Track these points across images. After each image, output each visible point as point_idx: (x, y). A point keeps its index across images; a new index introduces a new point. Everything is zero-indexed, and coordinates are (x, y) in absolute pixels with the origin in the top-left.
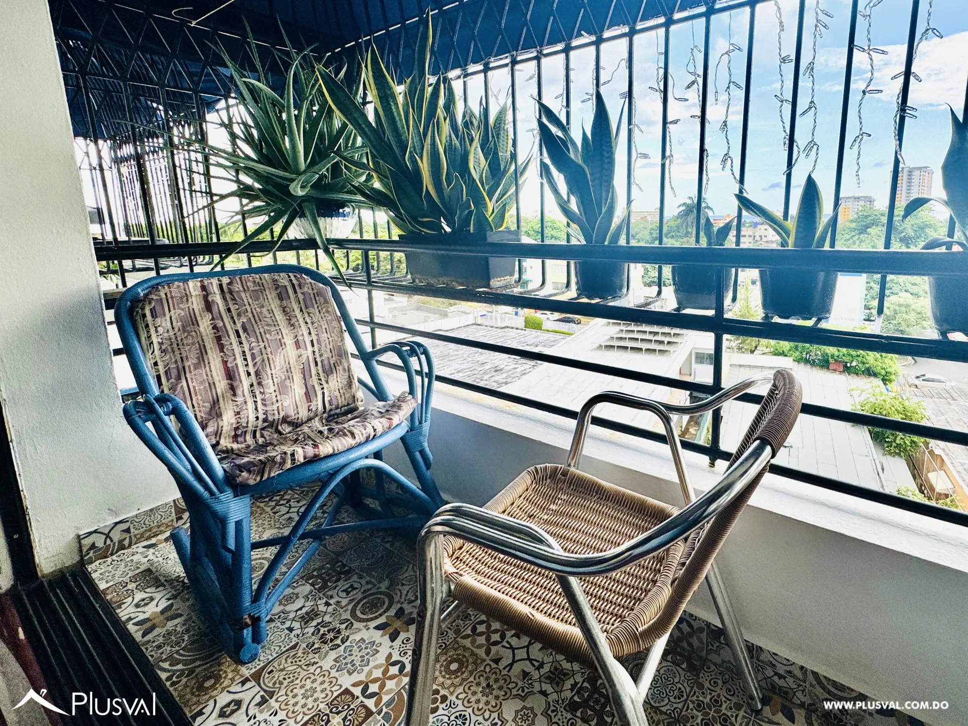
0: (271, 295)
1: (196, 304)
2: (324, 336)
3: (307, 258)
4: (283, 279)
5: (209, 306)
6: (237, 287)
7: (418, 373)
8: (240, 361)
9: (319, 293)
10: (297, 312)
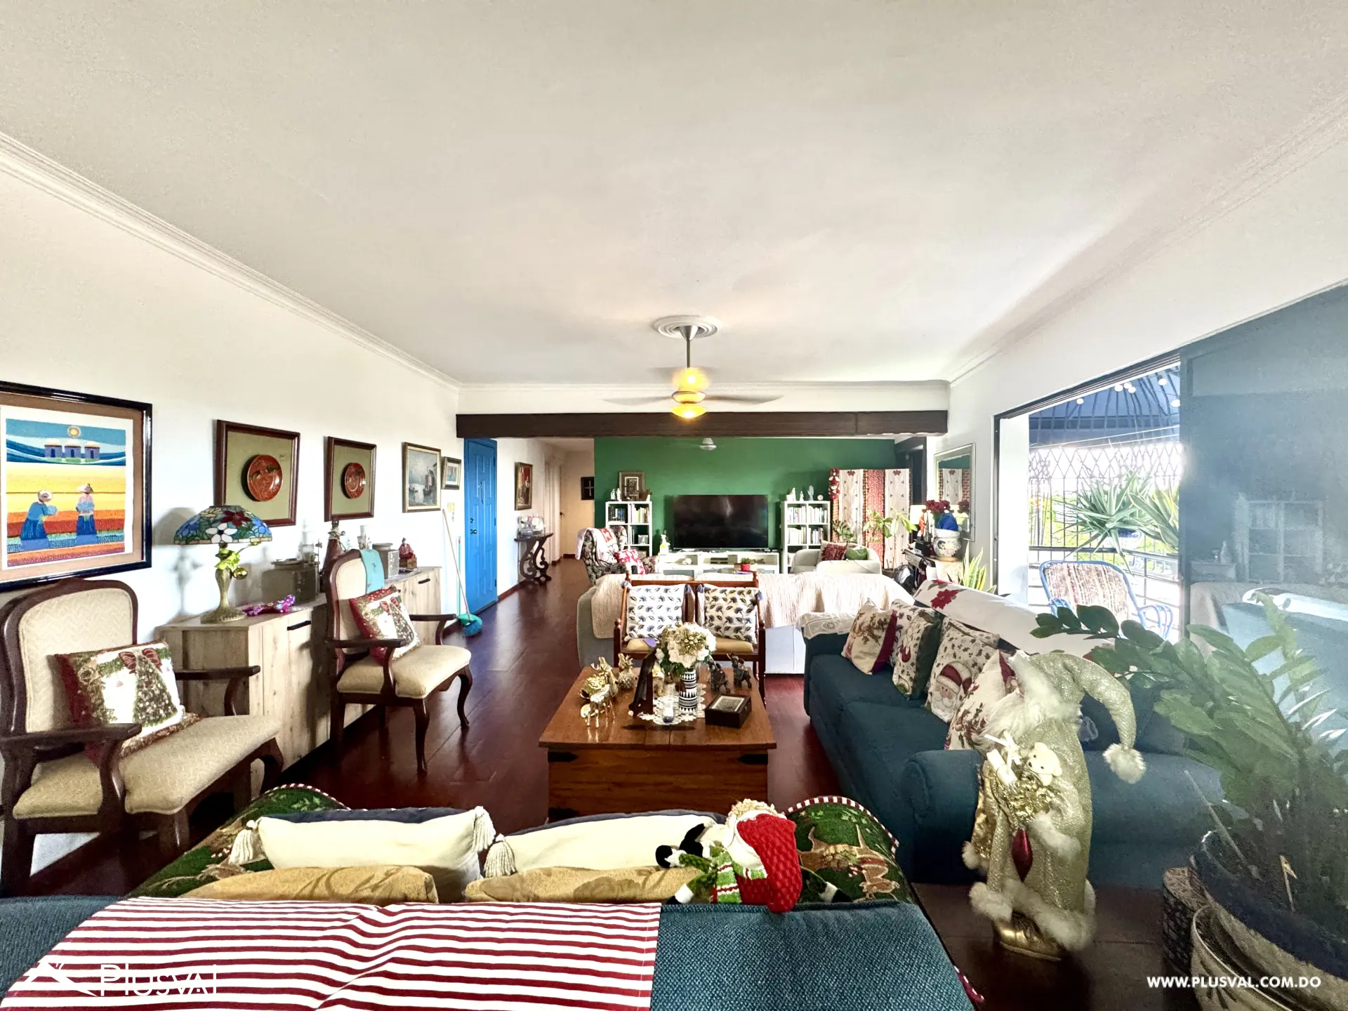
0: (1094, 573)
1: (1066, 573)
2: (1116, 596)
3: (1108, 557)
4: (1100, 567)
5: (1069, 574)
6: (1080, 568)
7: (1163, 625)
8: (1080, 596)
9: (1117, 576)
10: (1105, 583)
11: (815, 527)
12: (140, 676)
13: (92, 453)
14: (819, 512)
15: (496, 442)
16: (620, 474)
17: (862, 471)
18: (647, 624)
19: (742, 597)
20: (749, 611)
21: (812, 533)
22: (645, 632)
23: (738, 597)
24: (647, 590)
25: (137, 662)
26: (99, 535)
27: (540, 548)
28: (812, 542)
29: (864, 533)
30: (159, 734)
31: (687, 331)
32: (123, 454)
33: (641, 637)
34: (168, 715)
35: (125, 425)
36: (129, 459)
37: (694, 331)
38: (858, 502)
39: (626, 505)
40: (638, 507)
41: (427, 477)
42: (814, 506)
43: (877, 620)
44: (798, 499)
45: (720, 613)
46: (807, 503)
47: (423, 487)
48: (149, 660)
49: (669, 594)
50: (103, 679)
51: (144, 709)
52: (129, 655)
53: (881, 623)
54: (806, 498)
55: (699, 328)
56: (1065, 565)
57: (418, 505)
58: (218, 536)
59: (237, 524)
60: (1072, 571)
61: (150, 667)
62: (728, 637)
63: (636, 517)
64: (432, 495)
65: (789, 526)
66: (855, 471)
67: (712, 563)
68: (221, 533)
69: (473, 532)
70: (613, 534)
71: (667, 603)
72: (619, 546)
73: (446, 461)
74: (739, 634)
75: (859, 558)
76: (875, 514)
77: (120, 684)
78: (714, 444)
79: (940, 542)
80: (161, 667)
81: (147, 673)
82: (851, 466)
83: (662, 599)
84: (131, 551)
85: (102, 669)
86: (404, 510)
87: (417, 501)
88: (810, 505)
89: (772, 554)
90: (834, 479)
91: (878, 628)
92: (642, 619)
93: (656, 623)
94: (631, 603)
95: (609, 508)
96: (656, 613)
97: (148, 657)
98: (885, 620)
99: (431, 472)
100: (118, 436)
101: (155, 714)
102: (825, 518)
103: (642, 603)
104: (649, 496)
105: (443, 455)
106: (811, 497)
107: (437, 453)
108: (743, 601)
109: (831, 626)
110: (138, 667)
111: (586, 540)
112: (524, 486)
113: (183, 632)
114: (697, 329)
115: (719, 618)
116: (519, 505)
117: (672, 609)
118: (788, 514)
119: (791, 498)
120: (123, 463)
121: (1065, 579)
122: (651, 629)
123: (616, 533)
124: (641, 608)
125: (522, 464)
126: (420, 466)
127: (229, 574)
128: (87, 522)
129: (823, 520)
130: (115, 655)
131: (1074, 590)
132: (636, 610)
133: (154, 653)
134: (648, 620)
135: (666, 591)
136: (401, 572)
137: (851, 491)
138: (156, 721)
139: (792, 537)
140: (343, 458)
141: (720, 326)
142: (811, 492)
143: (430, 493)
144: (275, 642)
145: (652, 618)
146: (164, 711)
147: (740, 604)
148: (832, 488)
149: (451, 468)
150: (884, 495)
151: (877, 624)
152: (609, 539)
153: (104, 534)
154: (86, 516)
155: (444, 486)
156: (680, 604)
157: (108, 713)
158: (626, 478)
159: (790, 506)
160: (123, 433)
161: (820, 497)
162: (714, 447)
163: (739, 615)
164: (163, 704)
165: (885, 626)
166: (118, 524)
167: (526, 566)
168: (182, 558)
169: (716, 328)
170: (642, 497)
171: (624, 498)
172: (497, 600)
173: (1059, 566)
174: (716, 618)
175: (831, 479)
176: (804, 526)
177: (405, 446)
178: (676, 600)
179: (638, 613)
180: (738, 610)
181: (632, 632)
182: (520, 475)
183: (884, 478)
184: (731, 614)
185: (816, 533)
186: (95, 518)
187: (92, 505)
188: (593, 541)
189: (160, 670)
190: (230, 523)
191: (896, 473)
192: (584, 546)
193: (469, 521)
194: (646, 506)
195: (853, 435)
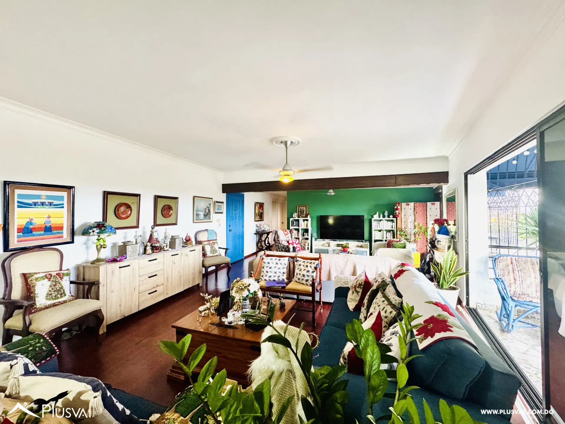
0: (529, 264)
1: (509, 262)
5: (512, 263)
6: (520, 260)
8: (518, 277)
11: (389, 231)
12: (52, 282)
13: (50, 204)
14: (390, 223)
15: (244, 194)
16: (298, 206)
17: (413, 203)
18: (269, 274)
19: (311, 265)
20: (313, 272)
21: (386, 233)
22: (267, 278)
23: (309, 265)
24: (271, 259)
25: (52, 277)
26: (53, 232)
27: (267, 237)
28: (386, 238)
29: (415, 234)
30: (56, 304)
31: (286, 143)
32: (63, 204)
33: (265, 280)
34: (61, 297)
35: (64, 194)
36: (66, 206)
37: (289, 143)
38: (411, 218)
39: (299, 220)
40: (304, 220)
41: (205, 209)
42: (388, 221)
43: (358, 282)
44: (379, 217)
45: (300, 272)
46: (384, 219)
47: (204, 213)
48: (58, 277)
49: (280, 262)
50: (36, 283)
51: (51, 294)
52: (50, 275)
53: (360, 285)
54: (384, 217)
55: (291, 142)
56: (509, 258)
57: (200, 220)
58: (92, 233)
59: (100, 228)
60: (514, 262)
61: (57, 279)
62: (303, 284)
63: (303, 225)
64: (208, 216)
65: (375, 230)
66: (410, 203)
67: (337, 246)
68: (93, 231)
69: (230, 231)
70: (289, 232)
71: (279, 266)
72: (292, 237)
73: (215, 202)
74: (307, 283)
75: (400, 248)
76: (419, 225)
77: (43, 285)
78: (334, 192)
79: (438, 241)
80: (63, 280)
81: (56, 282)
82: (408, 201)
83: (277, 264)
84: (66, 238)
85: (36, 279)
86: (193, 222)
87: (200, 218)
88: (385, 220)
89: (366, 243)
90: (397, 207)
91: (358, 287)
92: (267, 272)
93: (272, 274)
94: (263, 265)
95: (292, 221)
96: (274, 270)
97: (58, 275)
98: (362, 283)
99: (208, 207)
100: (62, 198)
101: (55, 296)
102: (394, 226)
103: (268, 265)
104: (309, 216)
105: (214, 200)
106: (386, 216)
107: (211, 199)
108: (311, 267)
109: (347, 283)
110: (52, 279)
111: (275, 235)
112: (259, 212)
113: (83, 267)
114: (290, 142)
115: (300, 274)
116: (256, 219)
117: (281, 268)
118: (374, 224)
119: (376, 217)
120: (63, 207)
121: (508, 266)
122: (270, 277)
123: (290, 232)
124: (267, 267)
125: (257, 203)
126: (202, 205)
127: (100, 246)
128: (48, 227)
129: (392, 227)
130: (44, 274)
131: (514, 273)
132: (265, 268)
133: (61, 274)
134: (269, 273)
135: (279, 260)
136: (183, 246)
137: (408, 214)
138: (55, 299)
139: (376, 235)
140: (161, 203)
141: (300, 140)
142: (386, 214)
143: (207, 215)
144: (113, 272)
145: (271, 272)
146: (60, 295)
147: (309, 269)
148: (396, 212)
149: (219, 206)
150: (427, 215)
151: (358, 285)
152: (287, 235)
153: (55, 231)
154: (48, 225)
155: (215, 212)
156: (286, 267)
157: (36, 295)
158: (300, 208)
159: (375, 220)
160: (63, 197)
161: (391, 216)
162: (334, 194)
163: (308, 274)
164: (60, 293)
165: (362, 287)
166: (61, 228)
167: (259, 245)
168: (88, 240)
169: (299, 142)
170: (306, 216)
171: (299, 217)
172: (244, 258)
173: (505, 258)
174: (298, 274)
175: (396, 207)
176: (383, 230)
177: (194, 197)
178: (283, 264)
179: (265, 269)
180: (308, 271)
181: (262, 278)
182: (257, 207)
183: (426, 207)
184: (305, 273)
185: (389, 234)
186: (52, 226)
187: (50, 222)
188: (278, 235)
189: (62, 280)
190: (98, 228)
191: (432, 204)
192: (275, 237)
193: (228, 226)
194: (307, 220)
195: (395, 186)
